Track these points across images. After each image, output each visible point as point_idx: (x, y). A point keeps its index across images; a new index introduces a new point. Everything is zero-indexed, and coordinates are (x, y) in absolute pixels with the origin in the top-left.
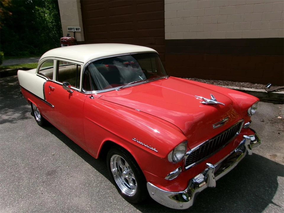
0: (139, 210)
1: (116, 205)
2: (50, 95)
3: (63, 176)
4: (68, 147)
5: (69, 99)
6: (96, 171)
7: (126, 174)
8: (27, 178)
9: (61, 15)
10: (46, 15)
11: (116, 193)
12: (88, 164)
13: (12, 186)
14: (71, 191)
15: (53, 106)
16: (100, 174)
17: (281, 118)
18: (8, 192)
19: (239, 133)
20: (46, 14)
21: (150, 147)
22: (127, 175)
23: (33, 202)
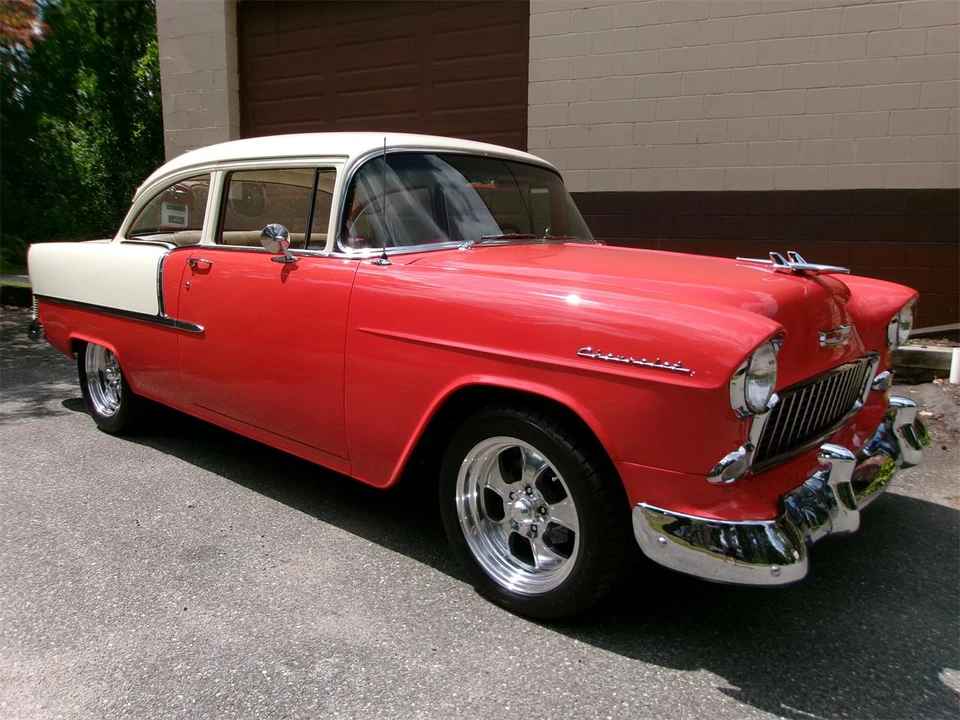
0: (581, 640)
1: (487, 630)
2: (188, 289)
3: (252, 560)
4: (242, 487)
5: (283, 282)
6: (371, 548)
7: (525, 511)
8: (109, 569)
9: (166, 111)
10: (74, 145)
11: (473, 599)
12: (333, 527)
13: (52, 592)
14: (297, 600)
15: (202, 328)
16: (393, 553)
17: (930, 414)
18: (43, 611)
19: (862, 402)
20: (76, 141)
21: (658, 362)
22: (530, 517)
23: (154, 633)
